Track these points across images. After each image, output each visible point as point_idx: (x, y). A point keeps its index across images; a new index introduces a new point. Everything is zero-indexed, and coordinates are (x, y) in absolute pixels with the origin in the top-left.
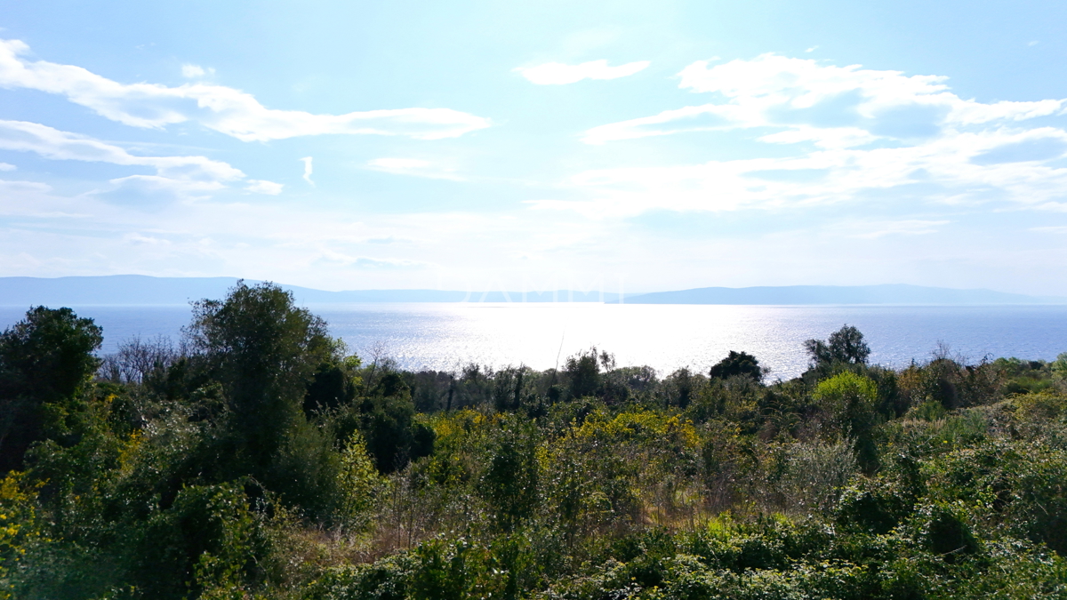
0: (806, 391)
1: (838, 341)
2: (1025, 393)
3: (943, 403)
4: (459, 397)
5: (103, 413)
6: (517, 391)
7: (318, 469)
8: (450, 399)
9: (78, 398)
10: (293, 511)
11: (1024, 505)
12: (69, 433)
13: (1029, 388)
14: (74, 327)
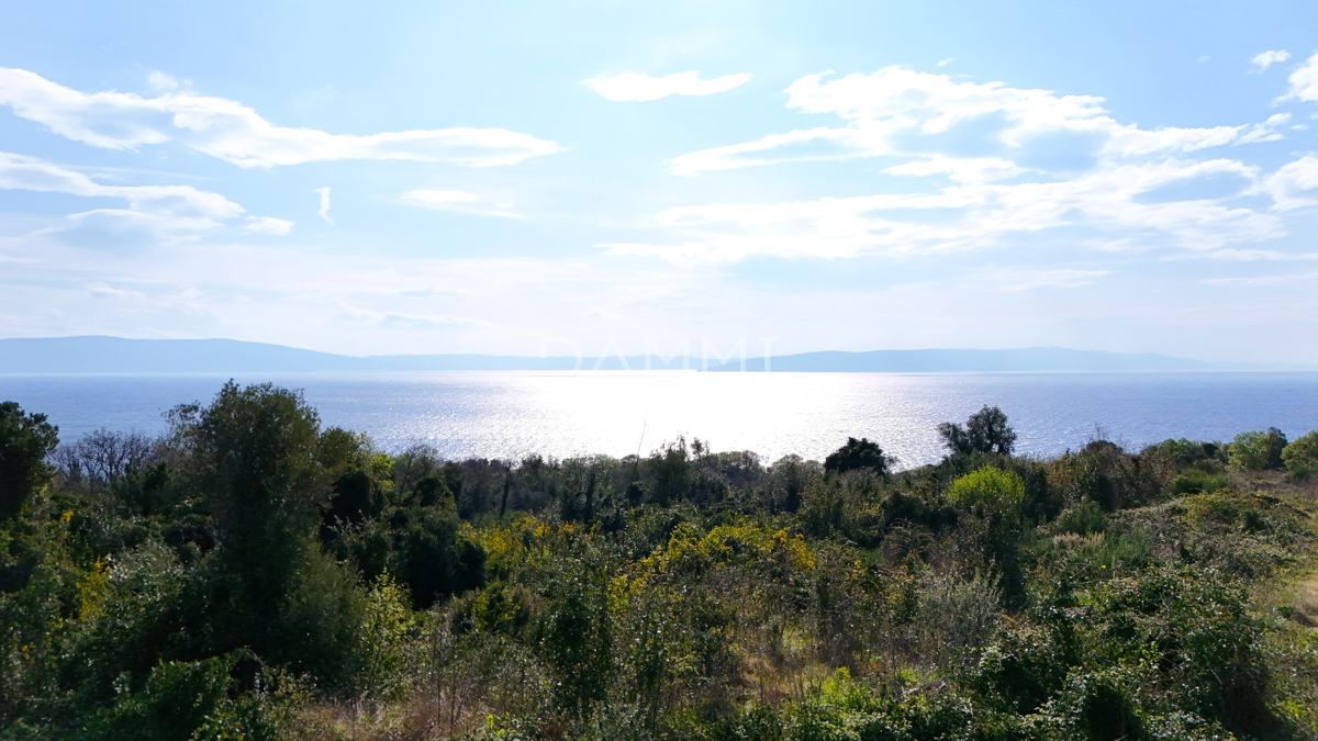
0: (940, 491)
1: (977, 425)
2: (1197, 493)
3: (1101, 504)
4: (516, 494)
5: (58, 533)
6: (589, 494)
7: (337, 620)
8: (505, 496)
9: (25, 517)
10: (302, 679)
11: (1195, 668)
12: (14, 563)
13: (1200, 486)
14: (21, 426)
